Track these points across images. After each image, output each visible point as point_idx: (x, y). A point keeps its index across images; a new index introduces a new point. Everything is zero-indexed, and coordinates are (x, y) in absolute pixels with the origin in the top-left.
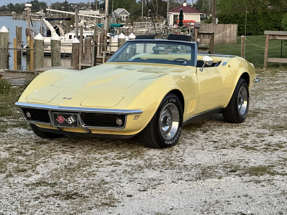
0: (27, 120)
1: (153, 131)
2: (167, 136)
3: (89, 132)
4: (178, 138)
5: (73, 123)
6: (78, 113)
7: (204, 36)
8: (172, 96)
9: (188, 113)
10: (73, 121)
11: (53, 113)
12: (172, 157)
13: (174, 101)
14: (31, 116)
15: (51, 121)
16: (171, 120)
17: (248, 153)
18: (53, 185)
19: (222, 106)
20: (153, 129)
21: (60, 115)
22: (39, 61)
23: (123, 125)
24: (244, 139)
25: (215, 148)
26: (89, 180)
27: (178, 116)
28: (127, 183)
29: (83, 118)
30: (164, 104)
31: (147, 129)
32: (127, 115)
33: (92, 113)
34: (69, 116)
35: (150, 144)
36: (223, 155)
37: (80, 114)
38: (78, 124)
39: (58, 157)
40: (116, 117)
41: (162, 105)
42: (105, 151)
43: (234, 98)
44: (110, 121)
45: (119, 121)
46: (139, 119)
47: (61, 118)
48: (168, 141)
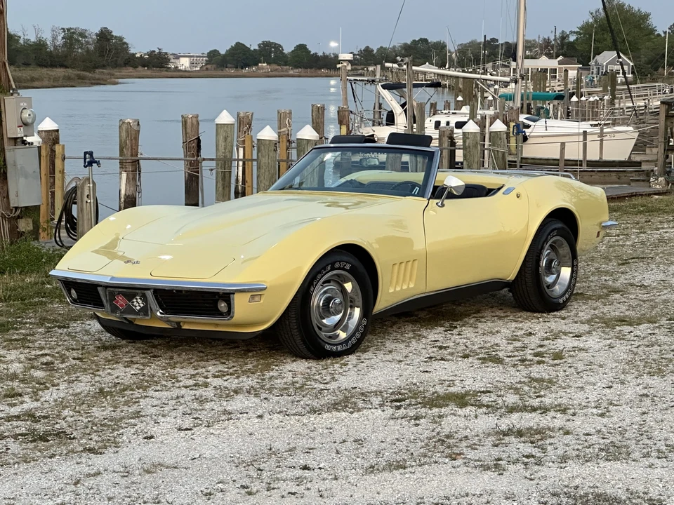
0: (72, 303)
1: (296, 324)
3: (176, 326)
5: (141, 310)
6: (148, 289)
8: (342, 257)
9: (391, 290)
10: (142, 305)
11: (108, 289)
13: (348, 267)
14: (77, 295)
15: (106, 305)
17: (477, 368)
18: (38, 419)
19: (499, 276)
21: (119, 293)
23: (229, 312)
25: (426, 359)
26: (115, 411)
27: (359, 297)
29: (157, 299)
30: (319, 272)
32: (233, 293)
33: (173, 290)
34: (134, 296)
35: (294, 349)
36: (424, 372)
37: (151, 291)
38: (149, 311)
39: (108, 374)
40: (217, 296)
41: (315, 278)
42: (211, 362)
43: (531, 260)
44: (206, 305)
45: (222, 306)
46: (262, 302)
47: (121, 300)
48: (334, 345)
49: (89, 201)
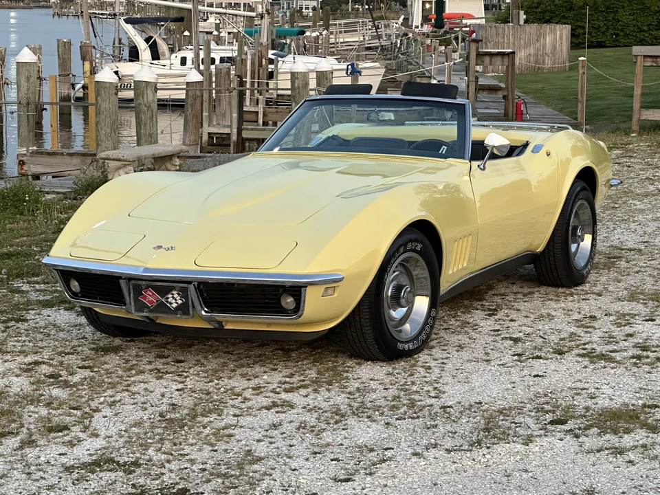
0: (72, 297)
1: (367, 321)
2: (401, 330)
3: (217, 326)
4: (429, 335)
5: (179, 308)
6: (190, 282)
7: (491, 61)
8: (413, 236)
9: (450, 272)
10: (180, 302)
11: (133, 282)
12: (413, 383)
13: (418, 248)
14: (81, 288)
15: (128, 302)
16: (410, 292)
17: (594, 369)
18: (129, 468)
19: (532, 248)
20: (368, 317)
21: (148, 287)
22: (108, 131)
23: (298, 309)
24: (586, 332)
25: (516, 358)
26: (216, 451)
27: (428, 283)
28: (307, 459)
29: (202, 295)
30: (393, 256)
31: (354, 317)
32: (305, 285)
33: (223, 283)
34: (169, 290)
35: (362, 350)
36: (535, 376)
37: (194, 285)
38: (191, 309)
39: (146, 390)
40: (281, 290)
41: (390, 259)
42: (257, 369)
43: (560, 228)
44: (266, 300)
45: (288, 302)
46: (336, 295)
47: (150, 295)
48: (405, 343)
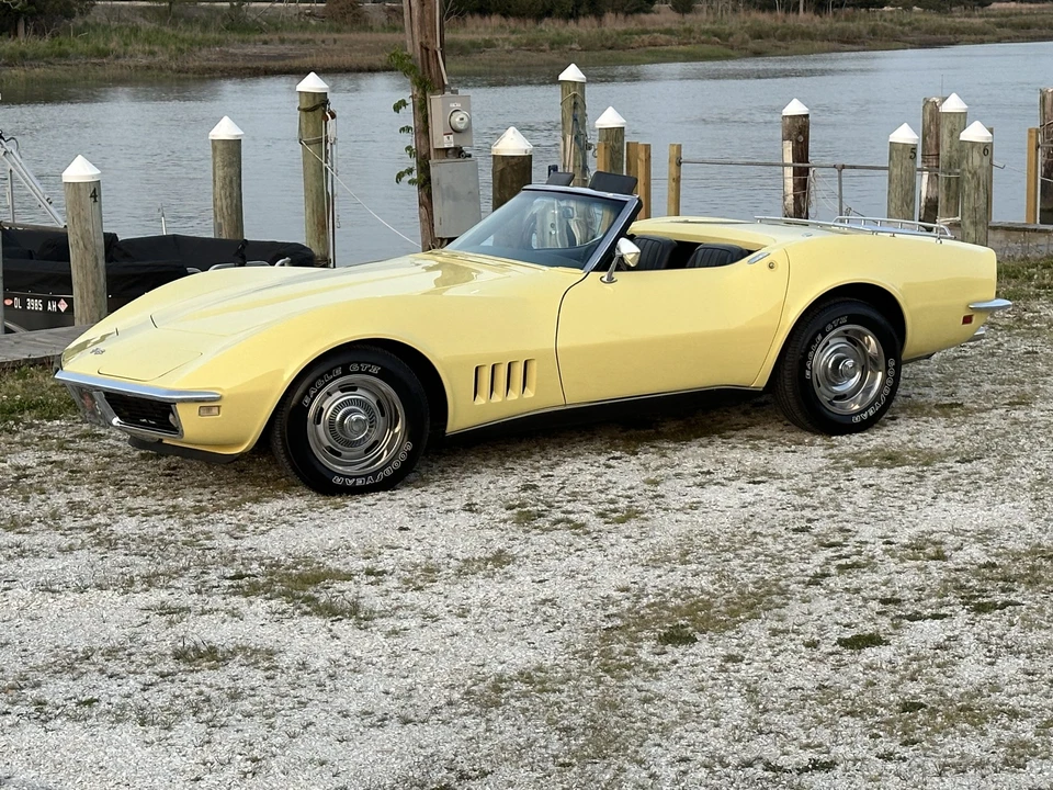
13: (375, 370)
23: (180, 427)
29: (112, 405)
30: (320, 377)
32: (173, 402)
40: (164, 407)
41: (315, 381)
45: (172, 419)
46: (220, 415)
48: (350, 478)
49: (553, 233)
